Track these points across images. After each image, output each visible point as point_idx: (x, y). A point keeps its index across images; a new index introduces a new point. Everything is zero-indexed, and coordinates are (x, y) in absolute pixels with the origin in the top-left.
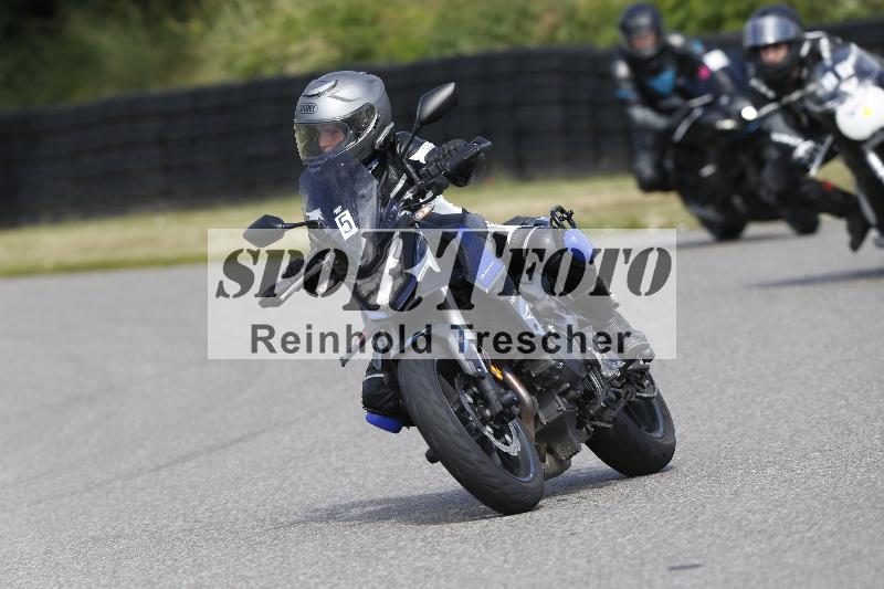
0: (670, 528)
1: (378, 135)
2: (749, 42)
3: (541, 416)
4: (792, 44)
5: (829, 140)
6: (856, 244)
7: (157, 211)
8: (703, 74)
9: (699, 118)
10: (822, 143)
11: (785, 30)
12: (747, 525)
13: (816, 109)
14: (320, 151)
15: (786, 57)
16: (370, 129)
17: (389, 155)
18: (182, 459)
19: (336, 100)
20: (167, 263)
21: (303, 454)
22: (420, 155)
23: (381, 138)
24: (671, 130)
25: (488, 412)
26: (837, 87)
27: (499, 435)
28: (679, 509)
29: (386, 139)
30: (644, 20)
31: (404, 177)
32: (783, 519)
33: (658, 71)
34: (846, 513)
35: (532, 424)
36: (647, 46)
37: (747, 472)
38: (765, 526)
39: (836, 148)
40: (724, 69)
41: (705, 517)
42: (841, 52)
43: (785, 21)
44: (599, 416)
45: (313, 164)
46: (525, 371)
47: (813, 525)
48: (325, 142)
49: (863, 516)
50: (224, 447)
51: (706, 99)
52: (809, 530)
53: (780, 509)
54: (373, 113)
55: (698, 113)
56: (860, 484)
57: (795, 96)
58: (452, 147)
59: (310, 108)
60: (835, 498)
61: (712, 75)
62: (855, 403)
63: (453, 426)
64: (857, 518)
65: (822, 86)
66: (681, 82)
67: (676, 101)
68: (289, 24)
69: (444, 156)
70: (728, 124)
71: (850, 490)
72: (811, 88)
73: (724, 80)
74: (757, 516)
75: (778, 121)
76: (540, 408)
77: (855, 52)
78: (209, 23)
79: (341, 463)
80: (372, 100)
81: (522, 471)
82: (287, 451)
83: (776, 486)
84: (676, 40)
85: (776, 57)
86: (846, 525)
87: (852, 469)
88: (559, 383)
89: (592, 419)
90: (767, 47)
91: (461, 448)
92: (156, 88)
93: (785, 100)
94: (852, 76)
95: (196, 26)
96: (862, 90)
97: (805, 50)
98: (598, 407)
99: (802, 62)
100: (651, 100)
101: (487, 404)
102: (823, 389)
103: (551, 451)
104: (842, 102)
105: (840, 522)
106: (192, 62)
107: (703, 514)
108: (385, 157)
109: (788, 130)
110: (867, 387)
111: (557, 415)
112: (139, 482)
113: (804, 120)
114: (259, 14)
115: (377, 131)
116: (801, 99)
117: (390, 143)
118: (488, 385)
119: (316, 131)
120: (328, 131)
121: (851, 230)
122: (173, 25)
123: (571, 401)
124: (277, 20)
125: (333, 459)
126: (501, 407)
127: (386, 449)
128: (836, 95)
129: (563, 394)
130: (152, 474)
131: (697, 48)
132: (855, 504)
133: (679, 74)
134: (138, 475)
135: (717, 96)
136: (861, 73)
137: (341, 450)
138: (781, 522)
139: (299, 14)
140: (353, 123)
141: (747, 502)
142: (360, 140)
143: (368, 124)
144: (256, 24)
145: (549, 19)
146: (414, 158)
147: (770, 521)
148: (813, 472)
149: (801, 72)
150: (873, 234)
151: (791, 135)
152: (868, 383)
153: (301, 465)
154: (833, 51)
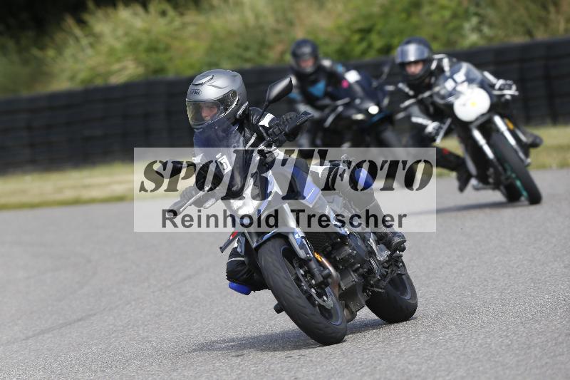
0: (359, 374)
1: (239, 110)
2: (399, 60)
3: (342, 284)
4: (426, 62)
5: (449, 121)
6: (462, 189)
7: (25, 172)
8: (345, 85)
9: (342, 112)
10: (444, 123)
11: (422, 53)
12: (408, 373)
13: (441, 102)
14: (202, 119)
15: (422, 70)
16: (233, 107)
17: (245, 121)
18: (43, 332)
19: (212, 88)
20: (32, 206)
21: (122, 328)
22: (266, 121)
23: (240, 112)
24: (323, 120)
25: (313, 282)
26: (454, 89)
27: (320, 295)
28: (364, 363)
29: (244, 112)
30: (307, 50)
31: (255, 135)
32: (431, 368)
33: (315, 82)
34: (472, 364)
35: (337, 289)
36: (308, 66)
37: (408, 339)
38: (420, 373)
39: (453, 127)
40: (357, 82)
41: (381, 367)
42: (456, 67)
43: (422, 47)
44: (377, 284)
45: (197, 127)
46: (333, 256)
47: (450, 372)
48: (206, 114)
49: (482, 366)
50: (70, 324)
51: (346, 100)
52: (448, 375)
53: (429, 362)
54: (236, 96)
55: (340, 109)
56: (481, 345)
57: (427, 94)
58: (288, 117)
59: (197, 92)
60: (465, 355)
61: (350, 85)
62: (477, 293)
63: (294, 292)
64: (479, 367)
65: (445, 88)
66: (330, 89)
67: (327, 101)
68: (112, 51)
69: (284, 122)
70: (360, 117)
71: (474, 349)
72: (436, 89)
73: (358, 89)
74: (414, 366)
75: (415, 110)
76: (341, 280)
77: (465, 67)
78: (60, 51)
79: (146, 334)
80: (234, 88)
81: (334, 318)
82: (111, 327)
83: (426, 348)
84: (327, 63)
85: (416, 70)
86: (471, 371)
87: (475, 336)
88: (354, 264)
89: (372, 286)
90: (410, 63)
91: (299, 305)
92: (25, 93)
93: (420, 97)
94: (464, 82)
95: (51, 53)
96: (470, 91)
97: (434, 66)
98: (376, 279)
99: (431, 73)
100: (311, 100)
101: (313, 277)
102: (457, 285)
103: (347, 306)
104: (457, 98)
105: (469, 370)
106: (49, 76)
107: (380, 365)
108: (244, 123)
109: (422, 115)
110: (485, 283)
111: (351, 284)
112: (15, 347)
113: (431, 109)
114: (92, 45)
115: (238, 107)
116: (431, 96)
117: (246, 115)
118: (313, 265)
119: (200, 107)
120: (208, 107)
121: (459, 179)
122: (36, 52)
123: (359, 275)
124: (104, 49)
125: (141, 332)
126: (322, 279)
127: (175, 325)
128: (453, 93)
129: (355, 271)
130: (24, 342)
131: (340, 69)
132: (478, 358)
133: (327, 85)
134: (14, 343)
135: (353, 99)
136: (470, 80)
137: (146, 326)
138: (430, 370)
139: (118, 45)
140: (223, 102)
141: (409, 356)
142: (227, 112)
143: (232, 103)
144: (90, 51)
145: (279, 48)
146: (261, 123)
147: (423, 369)
148: (451, 339)
149: (430, 79)
150: (473, 182)
151: (424, 118)
152: (486, 280)
153: (120, 335)
154: (451, 67)
